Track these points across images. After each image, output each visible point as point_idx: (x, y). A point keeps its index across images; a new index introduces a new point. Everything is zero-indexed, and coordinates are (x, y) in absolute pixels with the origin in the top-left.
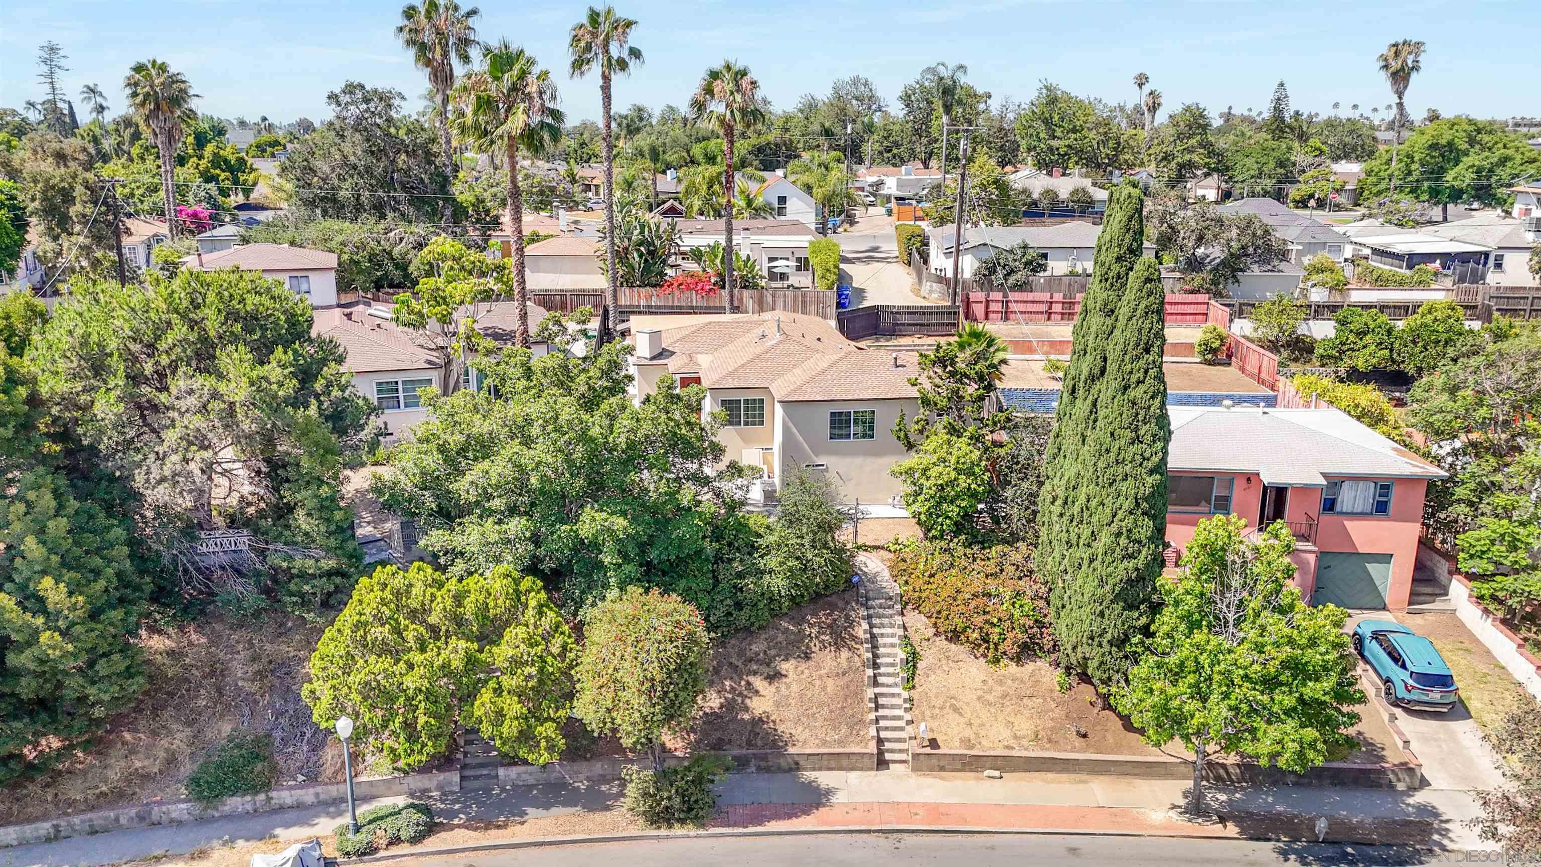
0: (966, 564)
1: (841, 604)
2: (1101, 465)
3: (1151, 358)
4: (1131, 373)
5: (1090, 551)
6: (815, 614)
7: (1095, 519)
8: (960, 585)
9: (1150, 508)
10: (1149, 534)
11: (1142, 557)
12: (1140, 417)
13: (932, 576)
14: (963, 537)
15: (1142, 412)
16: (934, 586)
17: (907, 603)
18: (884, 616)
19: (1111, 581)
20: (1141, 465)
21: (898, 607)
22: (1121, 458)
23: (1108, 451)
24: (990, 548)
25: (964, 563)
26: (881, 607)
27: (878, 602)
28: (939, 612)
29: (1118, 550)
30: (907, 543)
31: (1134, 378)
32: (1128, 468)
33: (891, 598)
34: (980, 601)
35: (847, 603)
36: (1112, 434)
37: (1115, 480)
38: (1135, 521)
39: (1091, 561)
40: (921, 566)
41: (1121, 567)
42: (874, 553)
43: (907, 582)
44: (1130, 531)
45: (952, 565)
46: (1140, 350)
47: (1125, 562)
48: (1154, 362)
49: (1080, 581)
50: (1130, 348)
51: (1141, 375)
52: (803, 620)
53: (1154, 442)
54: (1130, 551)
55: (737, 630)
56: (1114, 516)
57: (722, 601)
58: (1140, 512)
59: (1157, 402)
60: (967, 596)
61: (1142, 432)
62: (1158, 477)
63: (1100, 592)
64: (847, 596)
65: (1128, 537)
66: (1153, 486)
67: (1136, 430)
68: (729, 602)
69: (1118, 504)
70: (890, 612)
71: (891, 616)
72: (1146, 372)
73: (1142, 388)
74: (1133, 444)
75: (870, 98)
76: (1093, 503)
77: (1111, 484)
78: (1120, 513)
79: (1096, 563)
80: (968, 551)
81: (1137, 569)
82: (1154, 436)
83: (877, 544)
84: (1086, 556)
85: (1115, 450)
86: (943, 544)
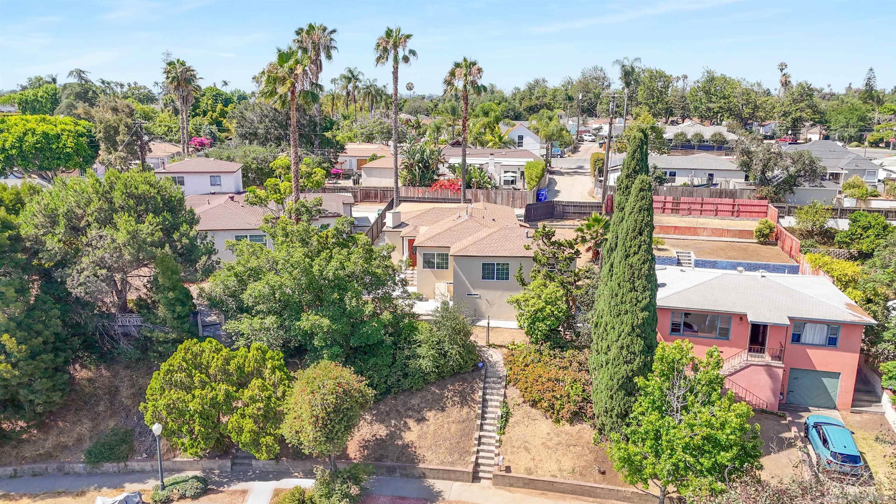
0: (548, 360)
1: (470, 379)
2: (613, 304)
3: (643, 239)
4: (631, 247)
5: (607, 357)
6: (453, 384)
7: (609, 337)
8: (542, 372)
9: (642, 332)
10: (641, 349)
11: (636, 363)
12: (636, 275)
13: (527, 365)
14: (549, 343)
15: (637, 272)
16: (526, 373)
17: (510, 382)
18: (494, 388)
19: (617, 377)
20: (636, 305)
21: (504, 383)
22: (624, 299)
23: (617, 295)
24: (566, 351)
25: (547, 359)
26: (494, 382)
27: (492, 379)
28: (526, 388)
29: (621, 358)
30: (519, 344)
31: (632, 251)
32: (628, 307)
33: (500, 378)
34: (550, 384)
35: (474, 379)
36: (619, 285)
37: (620, 314)
38: (632, 340)
39: (607, 364)
40: (521, 360)
41: (623, 368)
42: (499, 349)
43: (511, 369)
44: (628, 346)
45: (539, 361)
46: (635, 233)
47: (626, 366)
48: (644, 241)
49: (601, 376)
50: (630, 232)
51: (636, 249)
52: (445, 387)
53: (645, 291)
54: (628, 359)
55: (404, 391)
56: (619, 336)
57: (395, 372)
58: (635, 334)
59: (646, 266)
60: (544, 380)
61: (636, 285)
62: (647, 313)
63: (610, 383)
64: (475, 374)
65: (628, 350)
66: (643, 319)
67: (634, 282)
68: (399, 373)
69: (621, 329)
70: (499, 386)
71: (499, 389)
72: (640, 247)
73: (637, 257)
74: (631, 291)
75: (604, 79)
76: (608, 328)
77: (618, 316)
78: (623, 334)
79: (609, 366)
80: (552, 352)
81: (632, 371)
82: (644, 287)
83: (503, 344)
84: (604, 360)
85: (620, 295)
86: (537, 347)
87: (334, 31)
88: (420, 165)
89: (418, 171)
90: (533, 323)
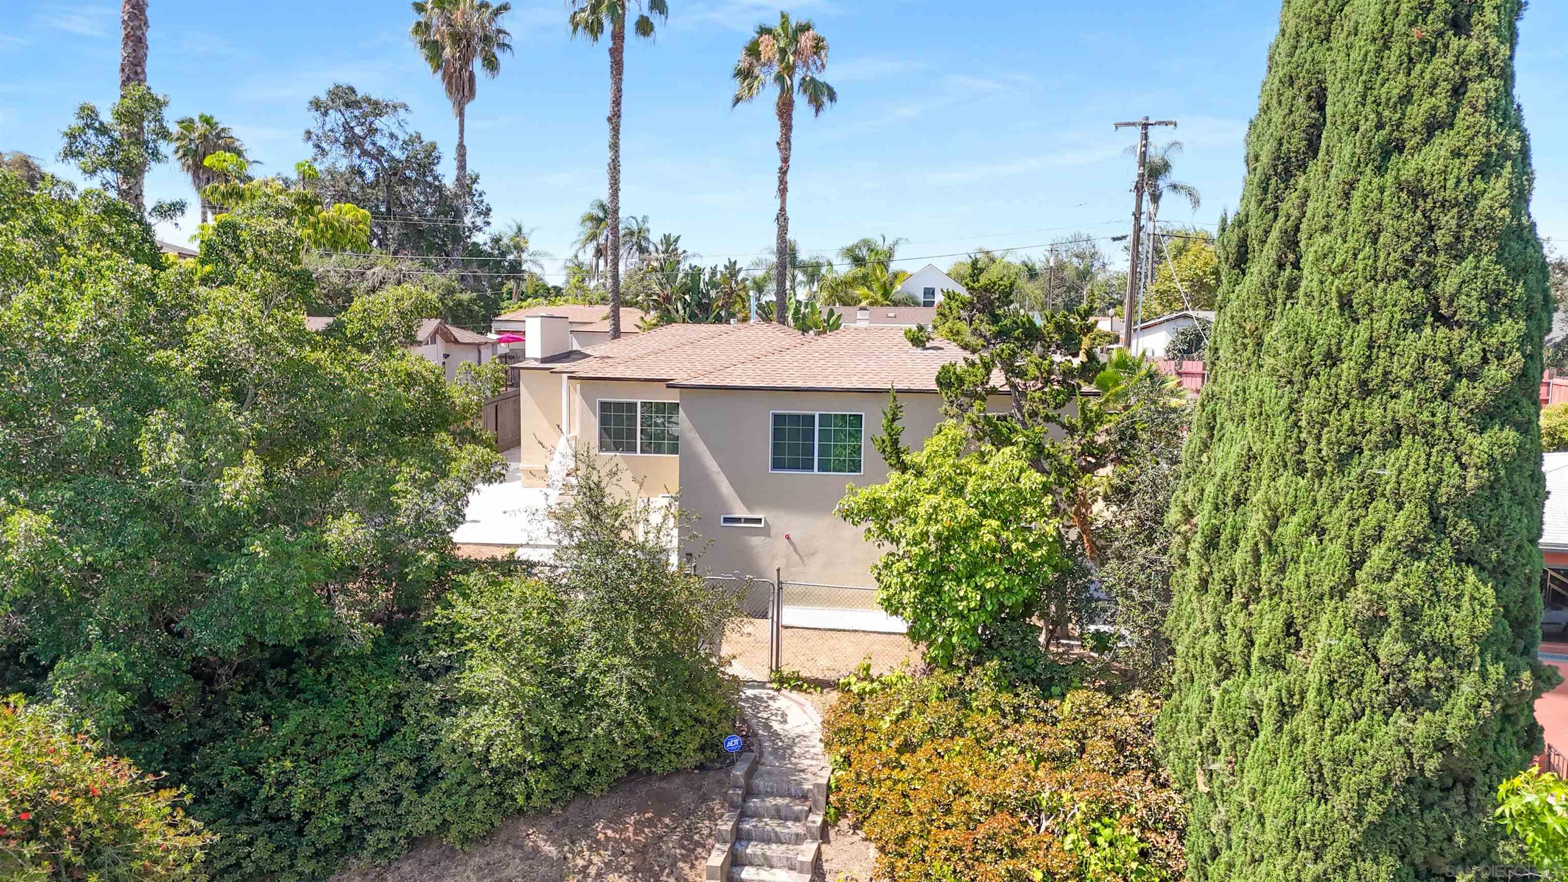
0: (992, 727)
1: (687, 800)
2: (1310, 403)
3: (1474, 46)
4: (1406, 98)
5: (1281, 680)
6: (616, 820)
7: (1295, 578)
8: (968, 774)
9: (1486, 540)
10: (1483, 625)
11: (1460, 702)
12: (1441, 238)
13: (907, 747)
14: (995, 663)
15: (1449, 220)
16: (904, 776)
17: (841, 812)
18: (778, 840)
19: (1351, 780)
20: (1446, 394)
21: (817, 819)
22: (1376, 372)
23: (1332, 359)
24: (1063, 696)
25: (988, 722)
26: (780, 815)
27: (771, 802)
28: (903, 839)
29: (1372, 676)
30: (888, 677)
31: (1417, 114)
32: (1401, 408)
33: (804, 797)
34: (1001, 823)
35: (704, 799)
36: (1345, 303)
37: (1357, 449)
38: (1432, 579)
39: (1286, 712)
40: (885, 725)
41: (1386, 733)
42: (816, 696)
43: (847, 759)
44: (1411, 613)
45: (959, 730)
46: (1434, 23)
47: (1400, 718)
48: (1483, 56)
49: (1251, 778)
50: (1400, 25)
51: (1441, 100)
52: (586, 830)
53: (1493, 317)
54: (1416, 679)
55: (413, 842)
56: (1356, 565)
57: (388, 766)
58: (1446, 551)
59: (1499, 187)
60: (976, 805)
61: (1447, 286)
62: (1510, 435)
63: (1312, 812)
64: (708, 781)
65: (1407, 635)
66: (1491, 463)
67: (1428, 280)
68: (402, 767)
69: (1370, 521)
70: (795, 828)
71: (798, 839)
72: (1458, 91)
73: (1444, 142)
74: (1416, 326)
76: (1289, 529)
77: (1343, 461)
78: (1377, 553)
79: (1303, 722)
80: (1005, 698)
81: (1443, 746)
82: (1493, 296)
83: (831, 676)
84: (1266, 696)
85: (1356, 350)
86: (951, 679)
87: (505, 8)
88: (687, 297)
89: (681, 312)
90: (934, 589)
